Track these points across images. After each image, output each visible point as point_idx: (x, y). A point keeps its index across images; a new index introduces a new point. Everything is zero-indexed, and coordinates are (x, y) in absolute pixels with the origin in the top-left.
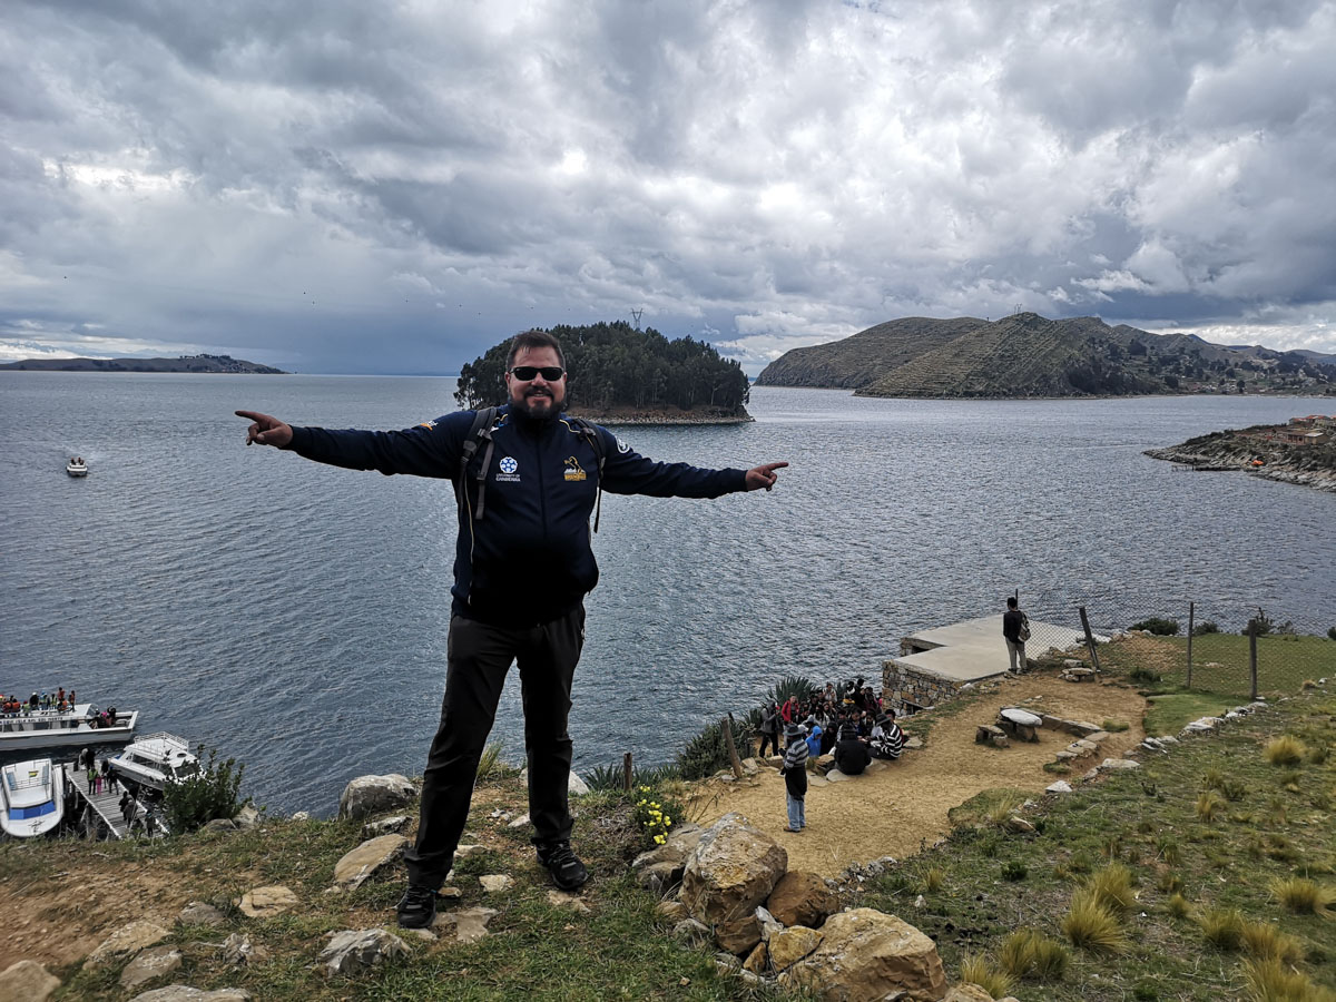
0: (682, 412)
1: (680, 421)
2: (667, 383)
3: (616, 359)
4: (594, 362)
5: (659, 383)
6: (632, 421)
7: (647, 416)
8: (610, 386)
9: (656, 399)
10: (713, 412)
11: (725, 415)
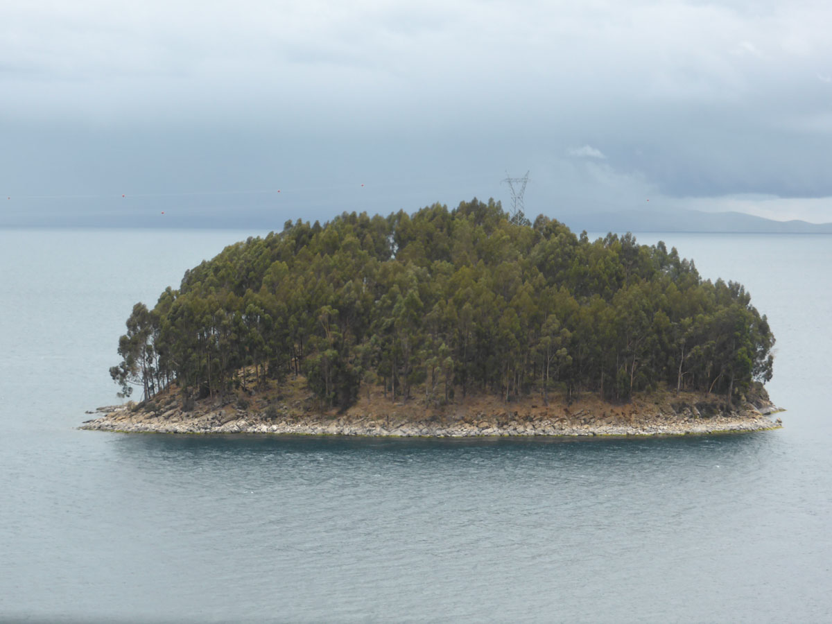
0: (608, 408)
1: (604, 429)
2: (573, 344)
3: (460, 293)
4: (412, 303)
5: (554, 348)
6: (494, 431)
7: (528, 419)
8: (445, 354)
9: (550, 381)
10: (680, 409)
11: (708, 412)
